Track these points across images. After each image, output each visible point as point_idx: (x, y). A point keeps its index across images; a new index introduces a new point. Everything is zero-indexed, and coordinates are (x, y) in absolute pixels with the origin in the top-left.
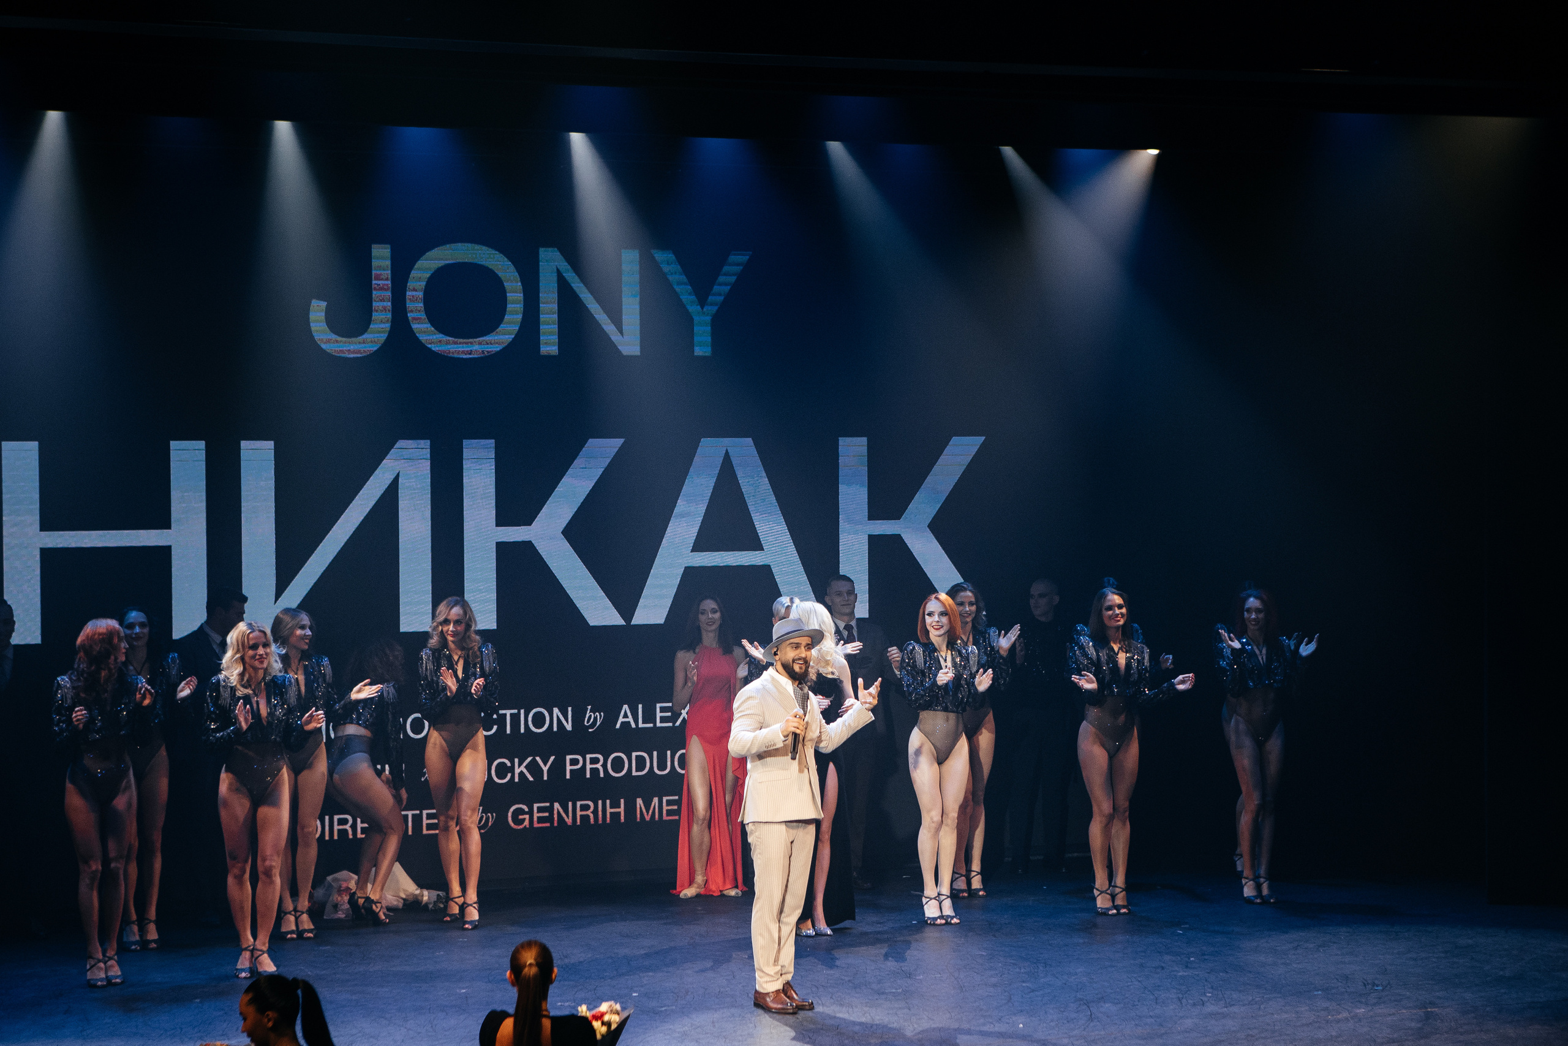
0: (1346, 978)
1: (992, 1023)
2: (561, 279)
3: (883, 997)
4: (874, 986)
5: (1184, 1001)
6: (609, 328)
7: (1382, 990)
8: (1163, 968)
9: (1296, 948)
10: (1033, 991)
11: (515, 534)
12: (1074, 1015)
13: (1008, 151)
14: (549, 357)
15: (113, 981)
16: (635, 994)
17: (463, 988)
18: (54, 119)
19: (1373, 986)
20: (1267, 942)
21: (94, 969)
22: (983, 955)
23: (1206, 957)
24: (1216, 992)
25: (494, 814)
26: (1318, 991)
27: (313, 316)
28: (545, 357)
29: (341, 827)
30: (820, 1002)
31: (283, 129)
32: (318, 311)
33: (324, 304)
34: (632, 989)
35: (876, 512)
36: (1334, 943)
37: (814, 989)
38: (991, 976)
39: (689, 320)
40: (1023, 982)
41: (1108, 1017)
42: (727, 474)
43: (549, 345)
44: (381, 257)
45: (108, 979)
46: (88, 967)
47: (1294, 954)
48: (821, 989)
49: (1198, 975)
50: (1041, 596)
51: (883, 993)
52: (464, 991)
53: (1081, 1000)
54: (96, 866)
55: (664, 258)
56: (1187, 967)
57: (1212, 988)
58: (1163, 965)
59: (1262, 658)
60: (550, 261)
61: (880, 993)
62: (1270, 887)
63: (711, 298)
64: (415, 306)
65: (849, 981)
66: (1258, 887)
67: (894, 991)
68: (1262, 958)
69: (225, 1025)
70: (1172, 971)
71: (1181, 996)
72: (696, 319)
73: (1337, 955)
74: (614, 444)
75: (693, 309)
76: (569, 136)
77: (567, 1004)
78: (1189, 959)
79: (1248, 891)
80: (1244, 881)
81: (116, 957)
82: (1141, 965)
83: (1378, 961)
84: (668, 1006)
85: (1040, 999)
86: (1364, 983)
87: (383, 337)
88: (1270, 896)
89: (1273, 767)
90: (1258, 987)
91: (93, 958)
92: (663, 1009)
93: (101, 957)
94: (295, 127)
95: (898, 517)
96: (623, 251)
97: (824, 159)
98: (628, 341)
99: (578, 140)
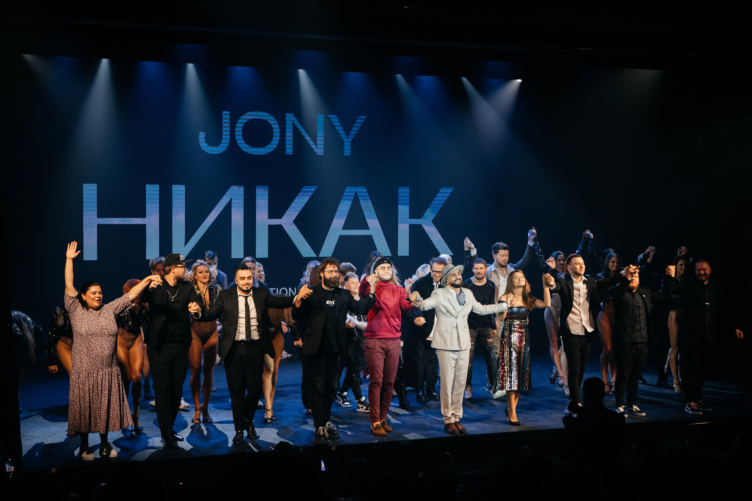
2: (294, 125)
6: (311, 142)
11: (275, 222)
13: (464, 79)
18: (105, 62)
27: (200, 139)
28: (288, 155)
31: (191, 66)
32: (202, 136)
33: (204, 134)
35: (413, 215)
39: (342, 142)
42: (356, 201)
43: (289, 150)
44: (226, 115)
55: (334, 118)
60: (290, 118)
63: (352, 132)
64: (239, 134)
72: (345, 142)
74: (313, 189)
76: (298, 71)
87: (226, 147)
94: (195, 66)
95: (420, 218)
96: (318, 116)
97: (395, 81)
98: (319, 149)
99: (302, 72)
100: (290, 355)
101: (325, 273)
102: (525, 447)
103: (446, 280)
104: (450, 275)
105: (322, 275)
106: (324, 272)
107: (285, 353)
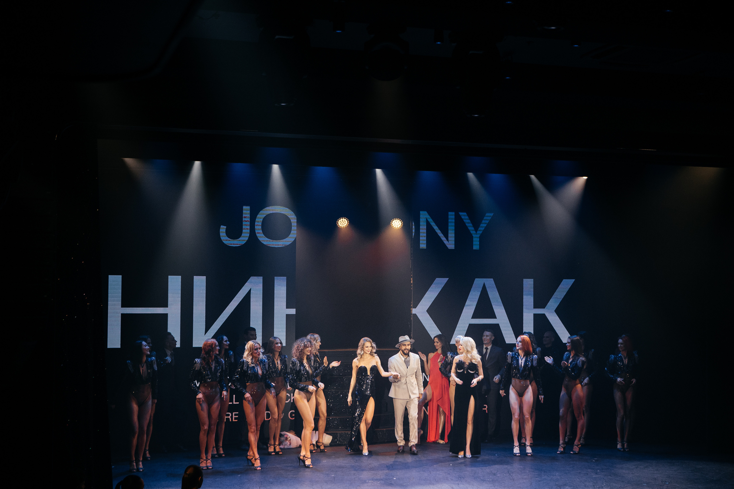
0: (655, 479)
4: (482, 478)
5: (595, 486)
6: (444, 240)
7: (669, 484)
8: (587, 474)
9: (637, 468)
10: (540, 481)
13: (533, 177)
15: (209, 468)
16: (394, 479)
17: (333, 474)
18: (197, 164)
19: (665, 482)
20: (626, 465)
21: (203, 463)
22: (521, 468)
23: (604, 470)
24: (607, 483)
25: (283, 414)
26: (645, 483)
27: (221, 231)
29: (227, 417)
30: (462, 483)
32: (223, 229)
33: (225, 227)
34: (393, 477)
35: (536, 306)
36: (651, 466)
37: (460, 479)
38: (525, 476)
42: (484, 292)
44: (246, 210)
45: (207, 467)
46: (201, 462)
47: (636, 470)
48: (462, 479)
49: (600, 477)
50: (547, 337)
51: (485, 481)
52: (333, 475)
54: (206, 427)
56: (596, 474)
57: (606, 482)
58: (587, 473)
59: (625, 362)
61: (484, 481)
62: (627, 446)
63: (480, 229)
64: (258, 228)
65: (472, 476)
66: (623, 445)
67: (489, 480)
68: (624, 471)
69: (249, 485)
70: (591, 475)
71: (594, 484)
74: (445, 280)
76: (375, 170)
77: (370, 481)
78: (597, 471)
79: (619, 446)
80: (618, 442)
81: (211, 459)
82: (580, 473)
83: (667, 473)
84: (407, 483)
86: (662, 481)
88: (627, 448)
89: (629, 402)
90: (623, 482)
91: (202, 459)
92: (405, 484)
93: (205, 458)
94: (279, 166)
95: (544, 307)
97: (468, 179)
98: (450, 244)
99: (379, 172)
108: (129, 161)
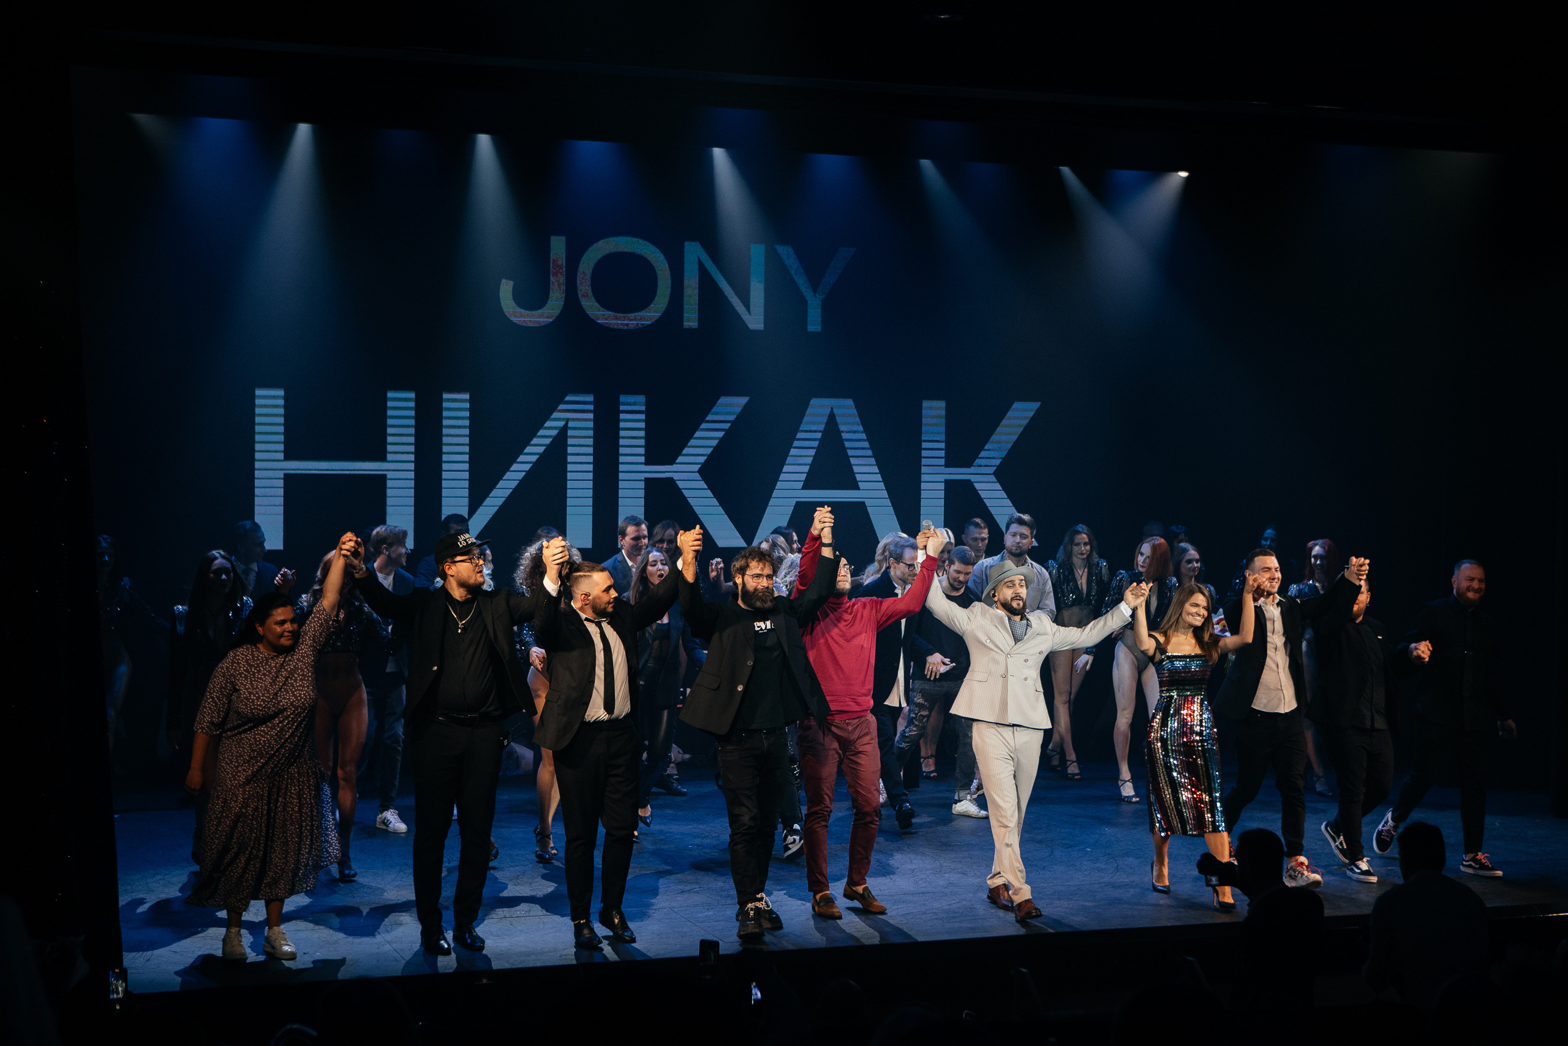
1: (1037, 871)
2: (702, 266)
3: (950, 848)
6: (740, 308)
12: (1103, 866)
13: (1066, 170)
14: (690, 330)
18: (303, 130)
27: (502, 295)
28: (688, 329)
31: (484, 141)
32: (506, 288)
33: (511, 283)
35: (951, 461)
39: (804, 302)
40: (1064, 840)
41: (1131, 868)
42: (832, 429)
43: (691, 319)
44: (558, 246)
53: (1109, 854)
55: (786, 252)
60: (693, 252)
63: (821, 286)
64: (584, 286)
72: (810, 302)
73: (1316, 824)
74: (740, 402)
75: (808, 293)
76: (712, 152)
85: (1076, 853)
87: (557, 312)
95: (969, 465)
96: (752, 246)
97: (917, 173)
98: (755, 319)
99: (719, 154)
100: (687, 756)
101: (746, 577)
102: (1191, 958)
103: (995, 593)
104: (1003, 583)
105: (739, 581)
106: (743, 575)
107: (679, 752)
108: (142, 118)
